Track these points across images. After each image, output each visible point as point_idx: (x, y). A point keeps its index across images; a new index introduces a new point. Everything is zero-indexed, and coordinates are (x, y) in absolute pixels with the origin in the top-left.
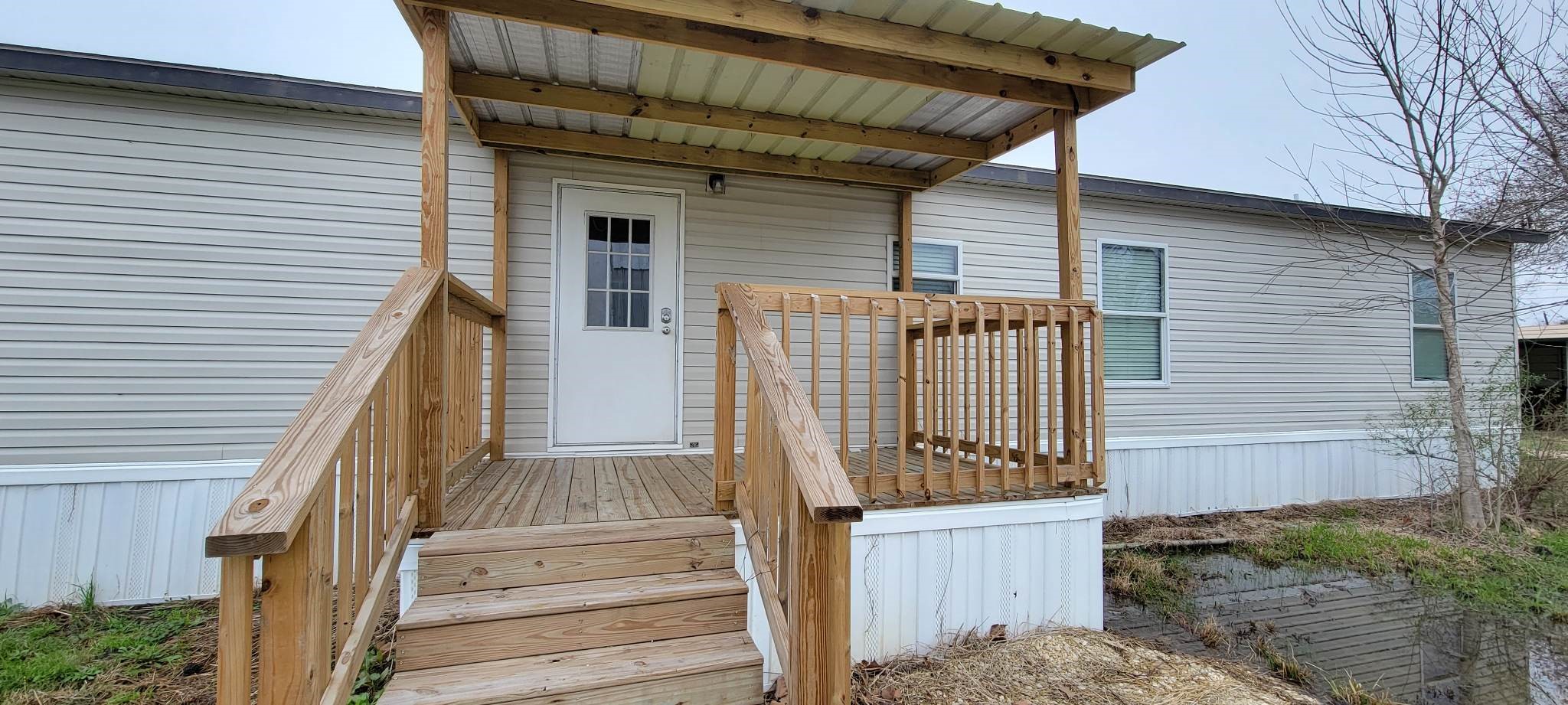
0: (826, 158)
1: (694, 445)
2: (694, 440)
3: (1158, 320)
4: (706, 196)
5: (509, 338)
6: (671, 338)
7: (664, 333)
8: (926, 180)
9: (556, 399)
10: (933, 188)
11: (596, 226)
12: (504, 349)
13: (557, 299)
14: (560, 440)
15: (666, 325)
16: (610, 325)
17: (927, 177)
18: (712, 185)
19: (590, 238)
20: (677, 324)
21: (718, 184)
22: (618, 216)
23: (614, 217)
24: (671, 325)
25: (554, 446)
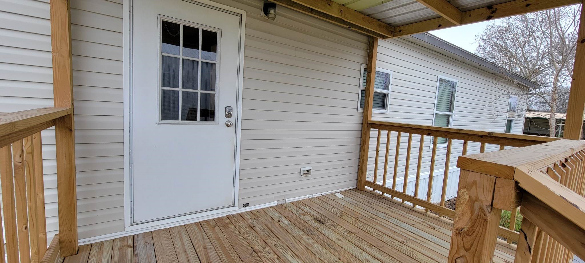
0: (347, 6)
1: (245, 205)
2: (246, 202)
3: (449, 117)
4: (259, 19)
5: (76, 133)
6: (231, 129)
7: (227, 125)
8: (392, 32)
9: (132, 185)
10: (395, 38)
11: (168, 31)
12: (71, 144)
13: (132, 95)
14: (136, 219)
15: (228, 119)
16: (182, 119)
17: (393, 31)
18: (266, 12)
19: (163, 42)
20: (237, 119)
21: (272, 11)
22: (189, 25)
23: (186, 24)
24: (232, 119)
25: (131, 225)
